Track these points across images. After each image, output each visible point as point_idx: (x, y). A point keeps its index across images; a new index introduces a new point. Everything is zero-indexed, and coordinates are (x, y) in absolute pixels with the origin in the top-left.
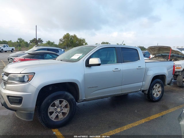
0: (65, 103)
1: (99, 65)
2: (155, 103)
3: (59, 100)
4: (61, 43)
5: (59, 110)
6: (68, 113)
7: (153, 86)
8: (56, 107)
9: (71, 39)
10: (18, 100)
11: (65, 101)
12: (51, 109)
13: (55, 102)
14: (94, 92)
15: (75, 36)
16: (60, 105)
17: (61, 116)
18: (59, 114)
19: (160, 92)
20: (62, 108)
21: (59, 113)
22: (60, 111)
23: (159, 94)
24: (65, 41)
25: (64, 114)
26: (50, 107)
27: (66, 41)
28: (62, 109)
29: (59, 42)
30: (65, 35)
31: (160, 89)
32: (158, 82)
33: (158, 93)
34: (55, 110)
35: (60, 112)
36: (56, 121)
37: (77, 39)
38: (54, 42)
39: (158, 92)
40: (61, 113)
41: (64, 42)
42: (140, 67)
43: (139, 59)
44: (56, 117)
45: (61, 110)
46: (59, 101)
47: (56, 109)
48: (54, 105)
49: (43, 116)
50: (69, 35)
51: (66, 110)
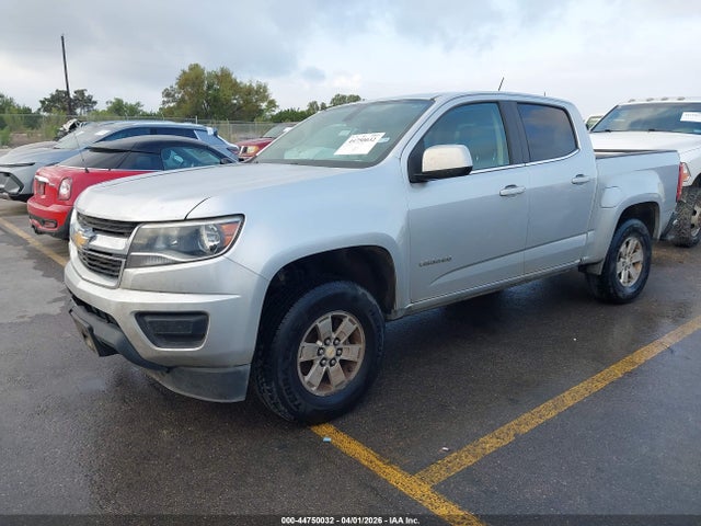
0: (349, 325)
1: (465, 171)
2: (623, 306)
3: (330, 315)
4: (169, 107)
5: (330, 352)
6: (360, 362)
7: (619, 247)
8: (319, 343)
9: (209, 87)
10: (190, 326)
11: (350, 320)
12: (306, 351)
13: (320, 325)
14: (441, 280)
15: (224, 77)
16: (334, 336)
17: (339, 377)
18: (332, 369)
19: (640, 267)
20: (341, 346)
21: (331, 365)
22: (333, 355)
23: (636, 272)
24: (187, 98)
25: (346, 365)
26: (303, 344)
27: (191, 95)
28: (341, 349)
29: (164, 103)
30: (184, 73)
31: (639, 256)
32: (634, 231)
33: (632, 270)
34: (319, 354)
35: (334, 359)
36: (322, 393)
37: (235, 86)
38: (138, 104)
39: (632, 268)
40: (338, 364)
41: (182, 100)
42: (581, 176)
43: (577, 147)
44: (322, 381)
45: (337, 355)
46: (330, 320)
47: (321, 351)
48: (314, 337)
49: (283, 380)
50: (203, 71)
51: (355, 353)
